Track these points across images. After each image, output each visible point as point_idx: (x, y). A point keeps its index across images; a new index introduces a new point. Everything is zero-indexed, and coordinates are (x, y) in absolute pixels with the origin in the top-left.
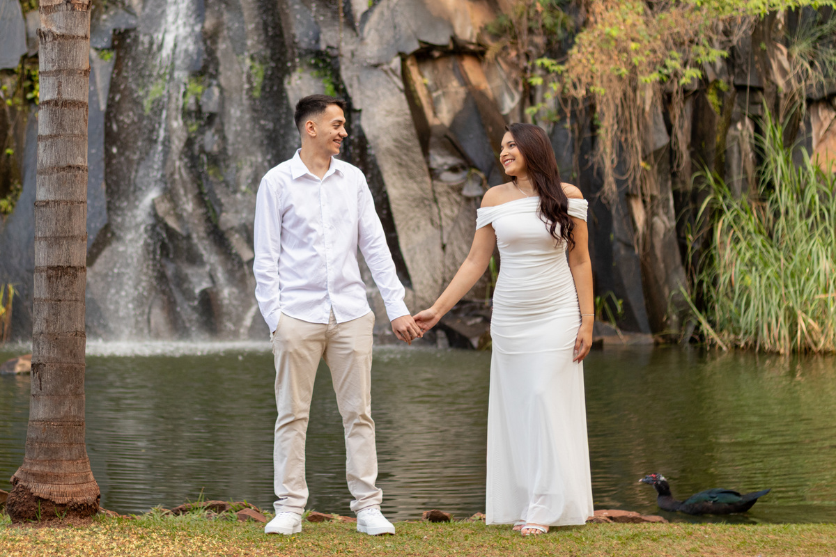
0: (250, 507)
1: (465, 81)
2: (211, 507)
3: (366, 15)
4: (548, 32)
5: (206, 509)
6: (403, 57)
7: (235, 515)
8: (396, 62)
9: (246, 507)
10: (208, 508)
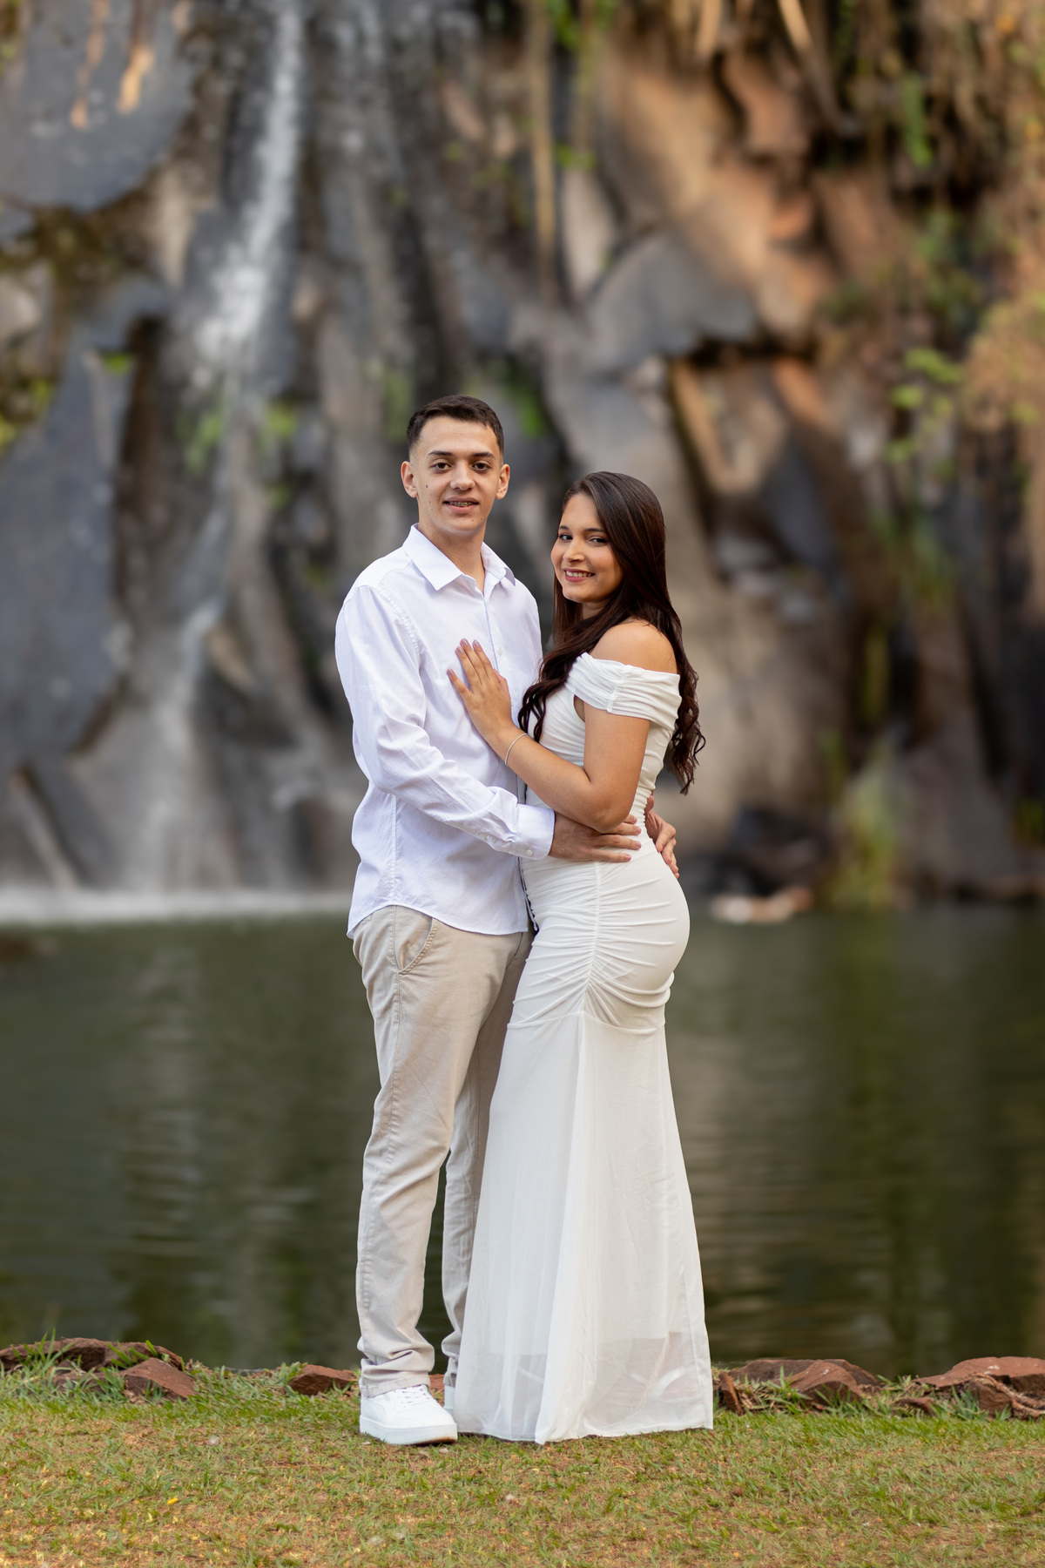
0: (160, 1356)
1: (780, 403)
2: (71, 1354)
3: (597, 286)
4: (935, 312)
5: (59, 1360)
6: (669, 360)
7: (117, 1376)
8: (651, 371)
9: (151, 1355)
10: (65, 1355)
